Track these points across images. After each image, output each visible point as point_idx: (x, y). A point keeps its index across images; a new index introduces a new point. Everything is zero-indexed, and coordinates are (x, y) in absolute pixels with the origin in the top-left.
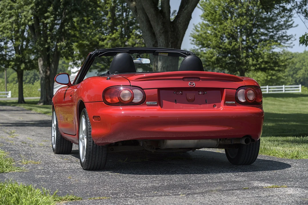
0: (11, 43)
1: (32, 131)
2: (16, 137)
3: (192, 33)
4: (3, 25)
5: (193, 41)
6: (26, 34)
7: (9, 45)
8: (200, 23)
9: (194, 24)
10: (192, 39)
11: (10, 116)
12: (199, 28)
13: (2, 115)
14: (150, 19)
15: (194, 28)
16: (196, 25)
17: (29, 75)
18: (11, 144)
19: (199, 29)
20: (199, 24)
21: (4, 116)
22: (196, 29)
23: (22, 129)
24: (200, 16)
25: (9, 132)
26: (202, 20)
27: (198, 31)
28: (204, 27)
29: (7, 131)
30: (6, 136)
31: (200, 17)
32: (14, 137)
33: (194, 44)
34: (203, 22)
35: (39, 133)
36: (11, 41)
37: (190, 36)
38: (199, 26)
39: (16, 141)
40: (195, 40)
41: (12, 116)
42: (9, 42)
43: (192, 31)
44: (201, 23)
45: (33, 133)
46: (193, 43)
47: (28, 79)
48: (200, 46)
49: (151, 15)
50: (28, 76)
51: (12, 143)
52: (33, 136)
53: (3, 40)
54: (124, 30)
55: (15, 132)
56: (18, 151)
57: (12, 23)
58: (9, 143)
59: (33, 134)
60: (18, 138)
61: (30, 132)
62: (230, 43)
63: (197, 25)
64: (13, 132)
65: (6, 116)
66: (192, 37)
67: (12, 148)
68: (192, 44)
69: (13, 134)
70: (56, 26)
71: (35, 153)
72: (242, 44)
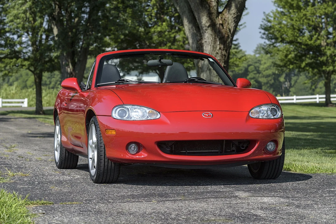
0: (26, 36)
1: (37, 145)
2: (14, 151)
3: (262, 24)
4: (14, 13)
5: (264, 34)
6: (46, 25)
7: (24, 39)
8: (273, 10)
9: (264, 13)
10: (263, 31)
11: (17, 129)
12: (271, 17)
13: (8, 128)
14: (193, 9)
15: (265, 18)
16: (267, 13)
17: (54, 77)
18: (5, 159)
19: (272, 19)
20: (272, 12)
21: (9, 129)
22: (267, 18)
23: (26, 143)
24: (272, 2)
25: (9, 146)
26: (276, 7)
27: (269, 21)
28: (278, 16)
29: (7, 145)
30: (3, 150)
31: (273, 4)
32: (12, 151)
33: (265, 39)
34: (277, 10)
35: (44, 147)
36: (26, 34)
37: (259, 28)
38: (272, 15)
39: (13, 155)
40: (267, 33)
41: (19, 129)
42: (24, 34)
43: (262, 22)
44: (275, 11)
45: (37, 148)
46: (264, 36)
47: (53, 83)
48: (273, 41)
49: (194, 4)
50: (53, 79)
51: (7, 157)
52: (35, 150)
53: (16, 33)
54: (174, 20)
55: (16, 147)
56: (10, 164)
57: (25, 12)
58: (4, 158)
59: (35, 149)
60: (15, 153)
61: (33, 147)
62: (311, 38)
63: (269, 13)
64: (13, 146)
65: (11, 129)
66: (263, 29)
67: (5, 162)
68: (263, 38)
69: (13, 149)
70: (83, 15)
71: (28, 167)
72: (328, 38)
